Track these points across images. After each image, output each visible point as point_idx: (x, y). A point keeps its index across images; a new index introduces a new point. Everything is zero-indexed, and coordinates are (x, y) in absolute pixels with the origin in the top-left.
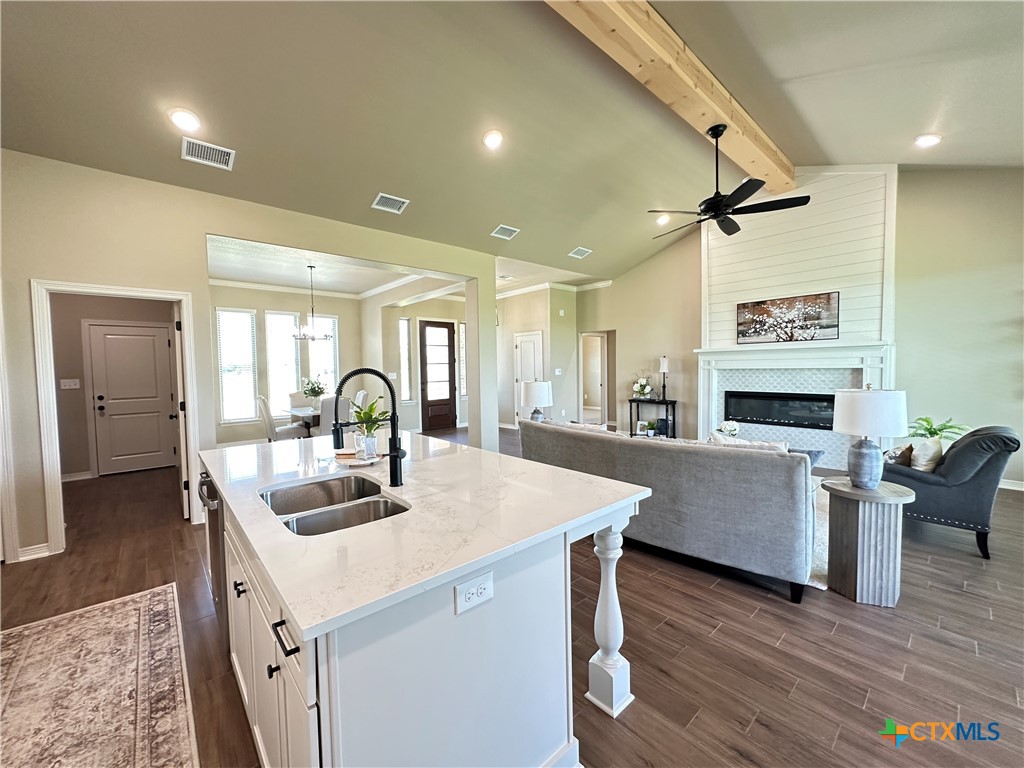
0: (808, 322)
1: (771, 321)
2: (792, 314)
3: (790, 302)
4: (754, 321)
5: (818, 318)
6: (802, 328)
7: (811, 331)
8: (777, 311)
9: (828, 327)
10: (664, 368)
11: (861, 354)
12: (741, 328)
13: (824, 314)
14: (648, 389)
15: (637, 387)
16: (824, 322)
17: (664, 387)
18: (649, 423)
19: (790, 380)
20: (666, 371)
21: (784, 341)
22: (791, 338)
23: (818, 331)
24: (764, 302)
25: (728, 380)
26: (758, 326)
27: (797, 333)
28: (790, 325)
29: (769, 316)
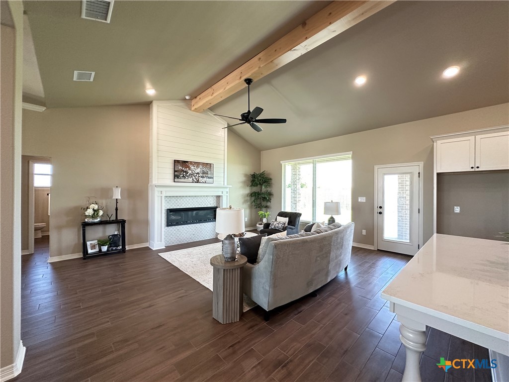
0: (204, 175)
1: (190, 172)
2: (198, 170)
3: (197, 164)
4: (183, 171)
5: (207, 174)
6: (202, 177)
7: (205, 179)
8: (193, 167)
9: (210, 178)
10: (117, 195)
11: (222, 190)
12: (176, 173)
13: (209, 172)
14: (101, 213)
15: (90, 212)
16: (209, 176)
17: (117, 209)
18: (98, 241)
19: (197, 201)
20: (119, 197)
21: (196, 182)
22: (198, 182)
23: (207, 179)
24: (187, 162)
25: (168, 202)
26: (184, 174)
27: (200, 179)
28: (197, 175)
29: (189, 169)
